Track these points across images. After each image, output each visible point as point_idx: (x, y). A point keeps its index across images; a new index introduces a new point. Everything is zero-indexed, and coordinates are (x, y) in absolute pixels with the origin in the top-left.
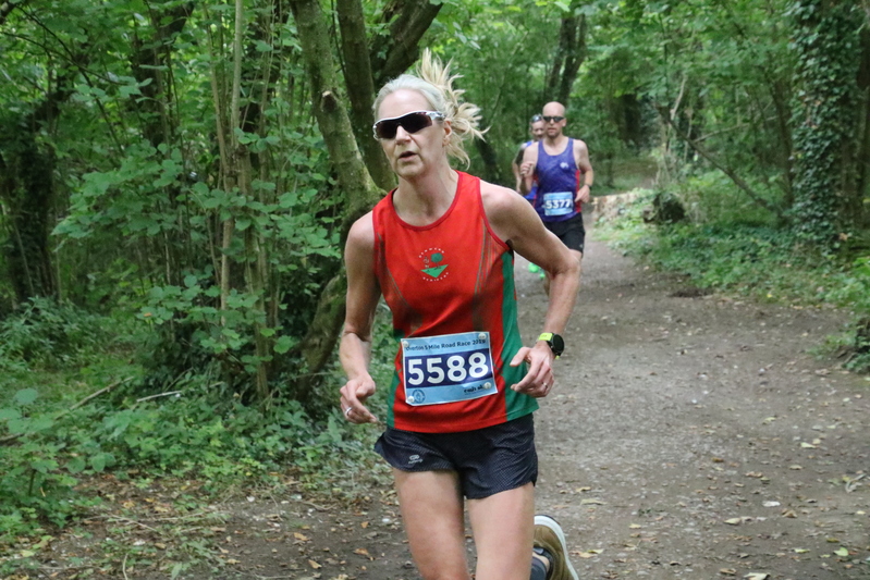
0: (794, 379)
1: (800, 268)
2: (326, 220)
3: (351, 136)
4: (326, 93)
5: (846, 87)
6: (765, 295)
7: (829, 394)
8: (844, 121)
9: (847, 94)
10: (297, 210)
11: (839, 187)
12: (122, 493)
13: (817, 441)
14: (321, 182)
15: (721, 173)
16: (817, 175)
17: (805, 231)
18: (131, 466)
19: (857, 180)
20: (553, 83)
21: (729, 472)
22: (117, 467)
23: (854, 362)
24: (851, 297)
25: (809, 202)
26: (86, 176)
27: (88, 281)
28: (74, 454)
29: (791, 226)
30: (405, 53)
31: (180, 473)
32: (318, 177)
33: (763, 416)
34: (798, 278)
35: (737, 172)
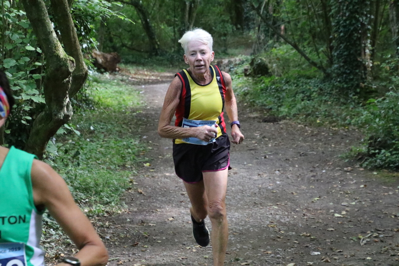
0: (331, 174)
1: (336, 105)
6: (316, 121)
7: (352, 183)
13: (344, 213)
15: (290, 46)
16: (346, 48)
17: (339, 82)
21: (290, 233)
23: (366, 163)
24: (367, 122)
25: (342, 64)
29: (332, 79)
33: (312, 197)
34: (336, 110)
35: (300, 46)
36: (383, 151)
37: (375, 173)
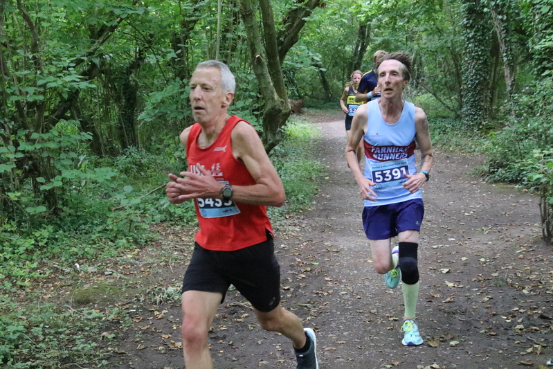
0: (462, 185)
1: (465, 137)
2: (256, 113)
3: (268, 75)
4: (257, 56)
5: (486, 57)
6: (449, 149)
7: (477, 192)
8: (485, 71)
9: (486, 59)
10: (243, 109)
11: (482, 101)
12: (168, 232)
13: (472, 212)
14: (254, 96)
15: (431, 95)
16: (473, 96)
17: (467, 120)
18: (171, 221)
19: (490, 98)
20: (355, 54)
21: (433, 226)
22: (165, 221)
23: (488, 178)
24: (487, 150)
25: (469, 108)
26: (150, 94)
27: (151, 140)
28: (147, 215)
29: (461, 118)
30: (292, 38)
31: (193, 224)
32: (252, 94)
33: (448, 202)
34: (464, 141)
35: (438, 94)
36: (500, 169)
37: (494, 185)
